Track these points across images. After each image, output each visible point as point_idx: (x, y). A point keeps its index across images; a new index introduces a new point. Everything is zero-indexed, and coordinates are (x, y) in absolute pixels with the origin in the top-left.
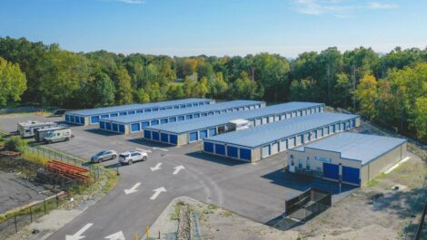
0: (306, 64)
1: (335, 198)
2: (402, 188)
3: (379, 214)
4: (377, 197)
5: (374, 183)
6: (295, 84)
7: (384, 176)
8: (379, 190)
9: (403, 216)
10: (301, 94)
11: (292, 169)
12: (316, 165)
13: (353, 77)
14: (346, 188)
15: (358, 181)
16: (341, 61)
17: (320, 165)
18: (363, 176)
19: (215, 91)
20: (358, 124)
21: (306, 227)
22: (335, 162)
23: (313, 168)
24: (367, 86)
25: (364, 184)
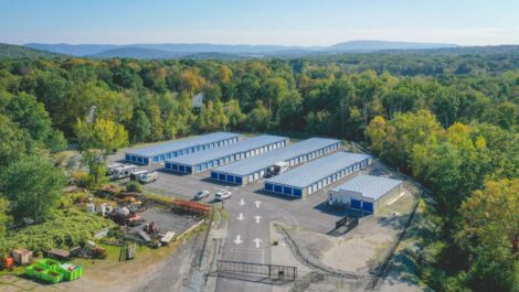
0: (321, 95)
1: (360, 220)
2: (398, 214)
3: (384, 229)
4: (383, 219)
5: (381, 211)
6: (311, 115)
7: (388, 207)
8: (383, 215)
9: (396, 229)
10: (317, 126)
11: (331, 203)
12: (347, 200)
13: (365, 112)
14: (366, 214)
15: (372, 210)
16: (354, 95)
17: (349, 200)
18: (375, 207)
19: (235, 121)
20: (370, 163)
21: (347, 235)
22: (358, 199)
23: (345, 202)
24: (378, 125)
25: (376, 211)
